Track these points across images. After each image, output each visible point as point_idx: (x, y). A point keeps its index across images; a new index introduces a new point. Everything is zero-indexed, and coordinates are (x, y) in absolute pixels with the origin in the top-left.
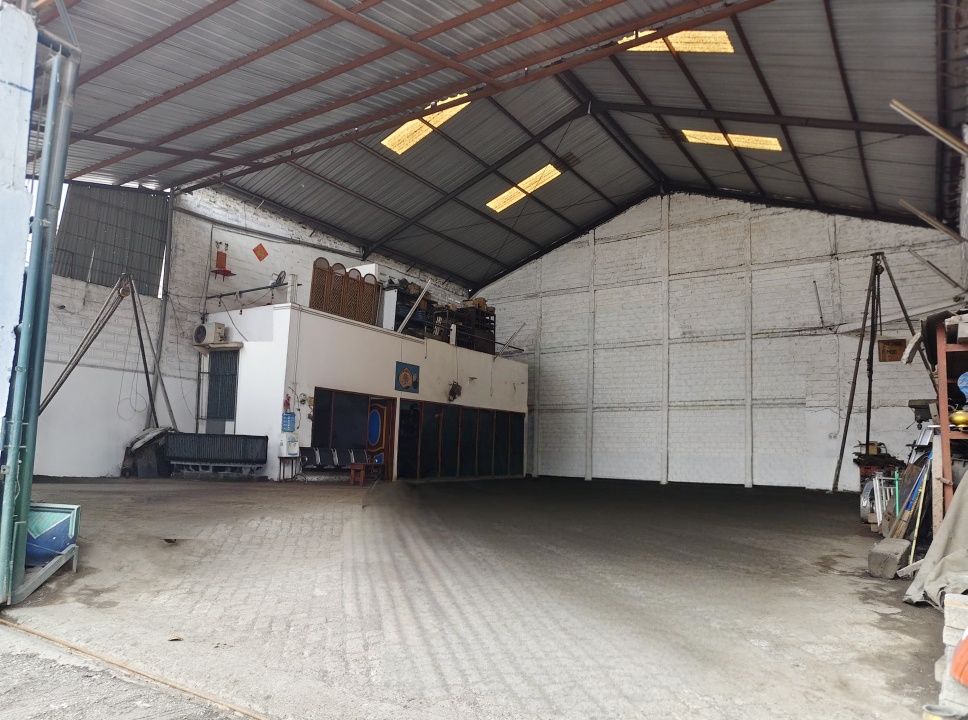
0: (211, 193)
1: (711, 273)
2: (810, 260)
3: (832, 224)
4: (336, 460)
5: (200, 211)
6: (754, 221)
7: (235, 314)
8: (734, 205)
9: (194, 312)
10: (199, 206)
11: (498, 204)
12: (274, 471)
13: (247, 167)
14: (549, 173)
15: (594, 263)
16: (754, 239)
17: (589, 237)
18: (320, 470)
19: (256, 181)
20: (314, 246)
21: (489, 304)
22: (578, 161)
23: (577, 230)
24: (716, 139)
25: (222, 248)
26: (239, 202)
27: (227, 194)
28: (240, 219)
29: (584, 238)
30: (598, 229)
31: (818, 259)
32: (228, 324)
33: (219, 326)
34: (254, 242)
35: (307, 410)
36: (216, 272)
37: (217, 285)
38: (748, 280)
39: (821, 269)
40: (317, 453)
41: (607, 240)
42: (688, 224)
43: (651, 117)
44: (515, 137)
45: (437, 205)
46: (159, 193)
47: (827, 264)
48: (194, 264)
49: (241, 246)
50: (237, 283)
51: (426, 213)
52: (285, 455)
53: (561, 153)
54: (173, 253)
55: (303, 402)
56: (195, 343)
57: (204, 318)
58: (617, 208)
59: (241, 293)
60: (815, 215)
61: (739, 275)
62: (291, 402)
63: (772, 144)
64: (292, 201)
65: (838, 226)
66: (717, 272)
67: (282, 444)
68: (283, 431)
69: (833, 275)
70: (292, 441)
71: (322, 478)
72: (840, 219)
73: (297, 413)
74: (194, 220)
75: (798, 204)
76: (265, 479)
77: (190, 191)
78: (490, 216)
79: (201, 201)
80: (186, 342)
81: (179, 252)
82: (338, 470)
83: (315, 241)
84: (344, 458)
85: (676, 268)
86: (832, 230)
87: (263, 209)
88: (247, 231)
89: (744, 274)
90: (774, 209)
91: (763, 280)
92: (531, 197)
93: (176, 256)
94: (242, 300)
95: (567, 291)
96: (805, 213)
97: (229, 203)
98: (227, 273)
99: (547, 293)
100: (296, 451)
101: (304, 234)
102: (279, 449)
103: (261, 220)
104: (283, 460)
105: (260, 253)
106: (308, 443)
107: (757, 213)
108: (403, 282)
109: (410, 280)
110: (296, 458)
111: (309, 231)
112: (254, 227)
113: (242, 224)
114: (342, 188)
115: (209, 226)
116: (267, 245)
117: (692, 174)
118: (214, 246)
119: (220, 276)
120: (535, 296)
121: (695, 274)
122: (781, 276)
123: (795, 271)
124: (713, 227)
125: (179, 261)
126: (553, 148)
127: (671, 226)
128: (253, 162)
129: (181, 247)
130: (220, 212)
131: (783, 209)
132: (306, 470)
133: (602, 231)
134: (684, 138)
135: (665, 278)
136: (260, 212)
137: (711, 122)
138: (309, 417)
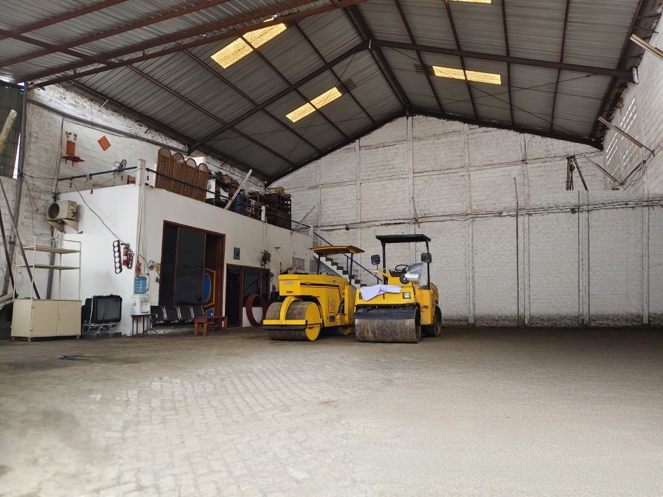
0: (62, 90)
1: (442, 172)
2: (509, 164)
3: (522, 139)
4: (180, 315)
5: (52, 105)
6: (471, 136)
7: (86, 193)
8: (457, 125)
9: (46, 192)
10: (50, 100)
11: (294, 116)
12: (127, 327)
13: (102, 65)
14: (334, 94)
15: (359, 163)
16: (471, 149)
17: (356, 144)
18: (167, 324)
19: (105, 80)
20: (148, 141)
21: (286, 192)
22: (355, 86)
23: (348, 139)
24: (458, 74)
25: (71, 138)
26: (86, 100)
27: (76, 92)
28: (87, 114)
29: (352, 145)
30: (362, 139)
31: (514, 163)
32: (80, 202)
33: (72, 203)
34: (99, 134)
35: (155, 274)
36: (67, 158)
37: (67, 169)
38: (467, 178)
39: (516, 170)
40: (164, 310)
41: (369, 147)
42: (426, 138)
43: (413, 54)
44: (314, 62)
45: (250, 114)
46: (13, 86)
47: (519, 167)
48: (46, 150)
49: (87, 139)
50: (84, 168)
51: (240, 119)
52: (138, 313)
53: (343, 79)
54: (27, 140)
55: (151, 268)
56: (48, 218)
57: (56, 196)
58: (376, 124)
59: (91, 175)
60: (512, 133)
61: (461, 174)
62: (142, 268)
63: (495, 79)
64: (132, 102)
65: (527, 141)
66: (447, 172)
67: (135, 304)
68: (136, 292)
69: (524, 175)
70: (144, 301)
71: (168, 331)
72: (528, 136)
73: (147, 277)
74: (46, 112)
75: (500, 125)
76: (119, 335)
77: (42, 86)
78: (287, 125)
79: (51, 95)
80: (40, 217)
81: (33, 139)
82: (182, 323)
83: (149, 137)
84: (186, 313)
85: (418, 168)
86: (523, 143)
87: (107, 107)
88: (93, 125)
89: (464, 174)
90: (484, 129)
91: (478, 177)
92: (319, 112)
93: (30, 142)
94: (92, 181)
95: (340, 184)
96: (505, 131)
97: (77, 100)
98: (77, 160)
99: (325, 185)
100: (147, 309)
101: (141, 130)
102: (132, 309)
103: (105, 116)
104: (136, 318)
105: (104, 144)
106: (156, 302)
107: (472, 131)
108: (219, 174)
109: (224, 173)
110: (147, 316)
111: (145, 129)
112: (99, 122)
113: (89, 118)
114: (175, 93)
115: (60, 118)
116: (110, 137)
117: (431, 101)
118: (64, 136)
119: (70, 162)
120: (316, 187)
121: (432, 173)
122: (489, 174)
123: (498, 172)
124: (443, 140)
125: (33, 146)
126: (339, 74)
127: (414, 138)
128: (108, 60)
129: (35, 135)
130: (70, 107)
131: (490, 129)
132: (156, 326)
133: (365, 140)
134: (432, 73)
135: (411, 175)
136: (103, 110)
137: (457, 60)
138: (157, 280)
